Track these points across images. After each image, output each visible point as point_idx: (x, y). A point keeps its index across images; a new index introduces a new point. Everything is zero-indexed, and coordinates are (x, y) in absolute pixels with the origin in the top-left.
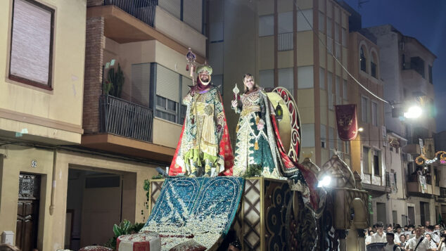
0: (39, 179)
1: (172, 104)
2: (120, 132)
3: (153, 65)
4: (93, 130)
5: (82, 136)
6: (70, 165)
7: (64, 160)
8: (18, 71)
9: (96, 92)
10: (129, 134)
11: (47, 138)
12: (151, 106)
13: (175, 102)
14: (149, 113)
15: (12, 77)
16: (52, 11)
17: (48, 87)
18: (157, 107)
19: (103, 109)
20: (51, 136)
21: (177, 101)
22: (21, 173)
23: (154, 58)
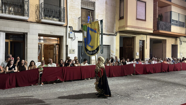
0: (143, 41)
1: (176, 21)
2: (162, 29)
3: (171, 12)
4: (156, 30)
5: (153, 31)
6: (150, 38)
7: (149, 37)
8: (138, 17)
9: (156, 21)
10: (165, 30)
11: (145, 32)
12: (170, 22)
13: (177, 21)
14: (170, 24)
15: (137, 19)
16: (145, 3)
17: (145, 20)
18: (172, 23)
19: (158, 24)
20: (146, 31)
21: (178, 20)
22: (140, 40)
23: (171, 10)
